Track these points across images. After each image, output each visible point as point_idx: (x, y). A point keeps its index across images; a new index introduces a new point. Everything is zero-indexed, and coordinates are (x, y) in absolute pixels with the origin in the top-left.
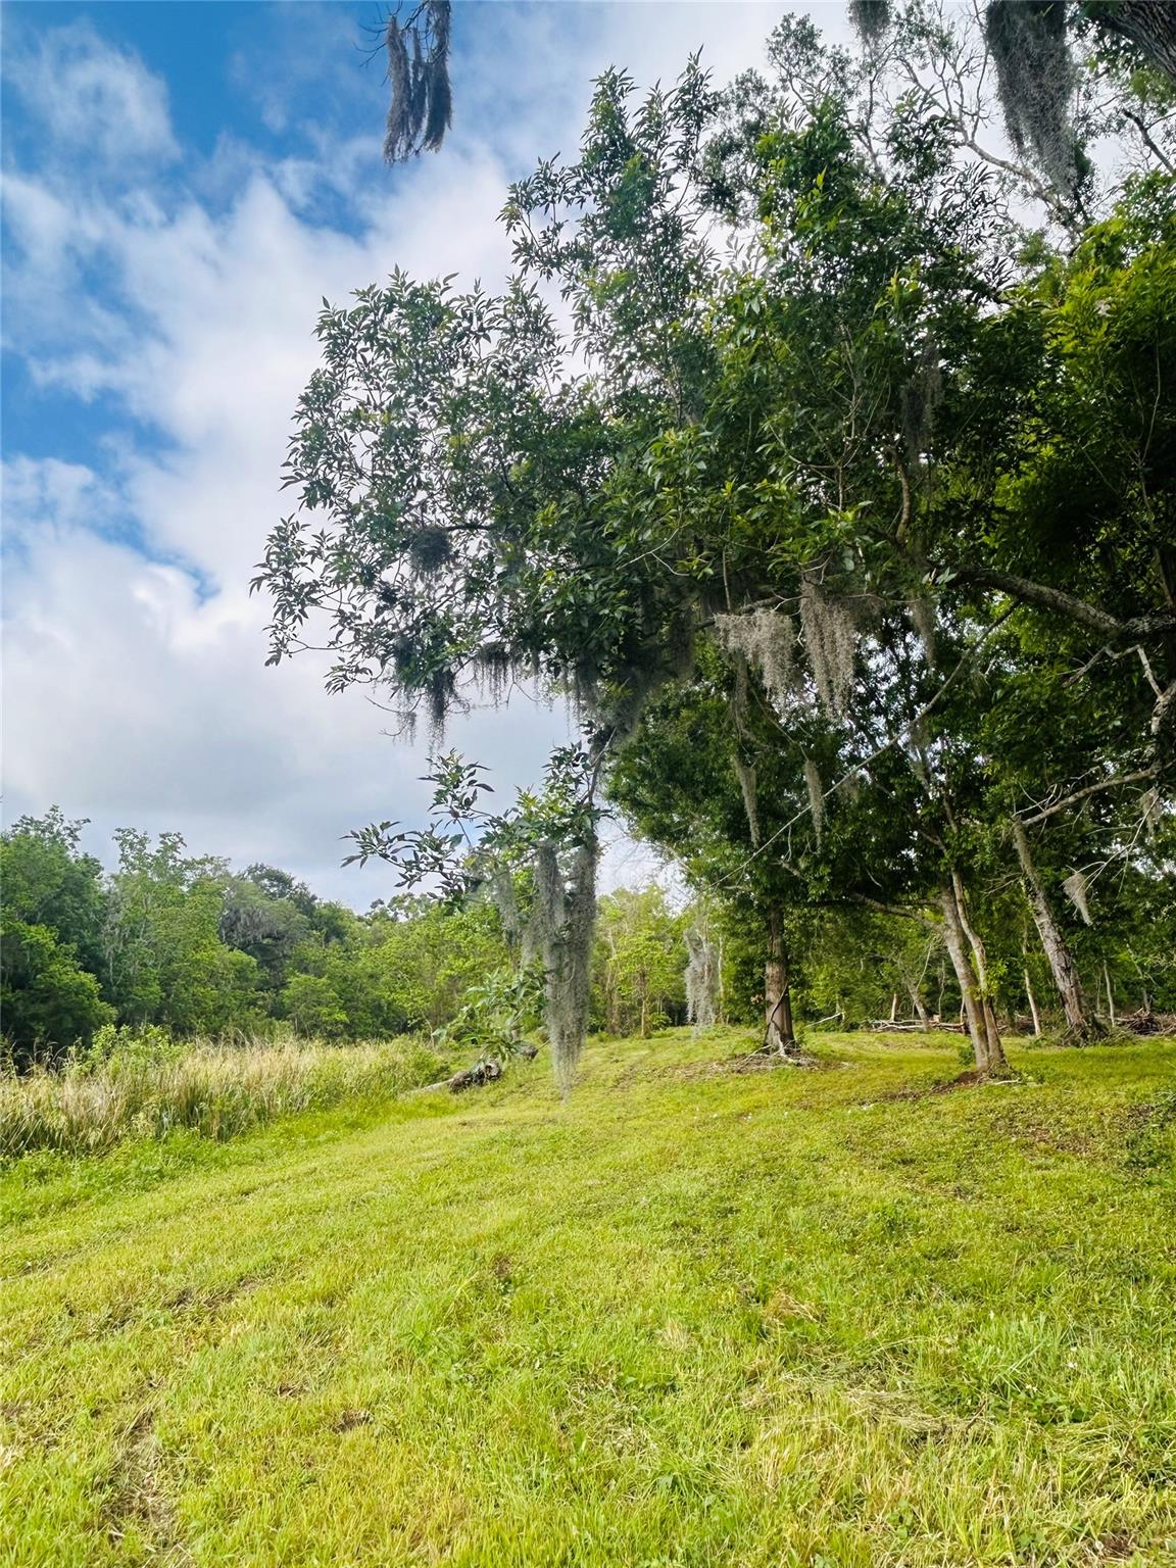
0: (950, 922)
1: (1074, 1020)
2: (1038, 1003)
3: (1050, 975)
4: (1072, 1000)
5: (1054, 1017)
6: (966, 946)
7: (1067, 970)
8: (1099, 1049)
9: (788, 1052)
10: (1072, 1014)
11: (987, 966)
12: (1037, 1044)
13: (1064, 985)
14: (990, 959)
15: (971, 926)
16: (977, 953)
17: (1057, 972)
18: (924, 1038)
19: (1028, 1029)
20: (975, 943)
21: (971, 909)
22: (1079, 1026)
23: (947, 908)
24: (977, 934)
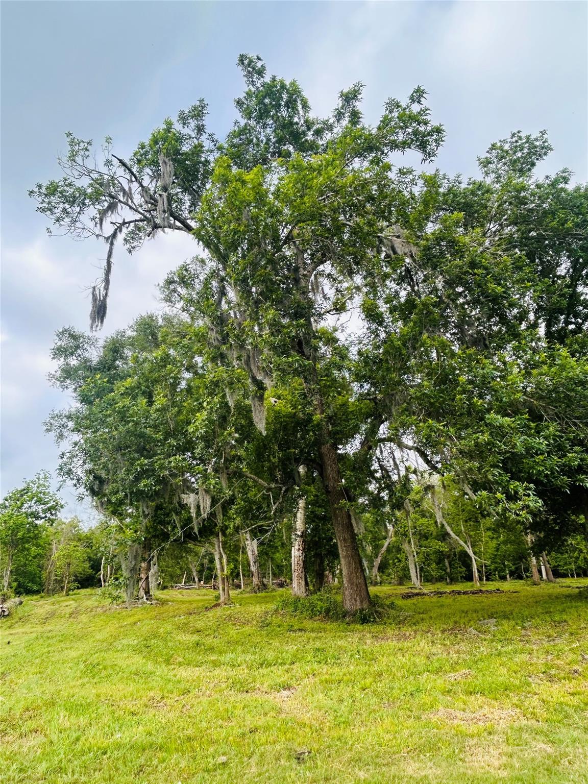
0: (217, 549)
1: (256, 583)
2: (244, 575)
3: (249, 565)
4: (256, 574)
5: (249, 582)
6: (221, 558)
7: (255, 562)
8: (263, 594)
9: (147, 599)
10: (255, 580)
11: (227, 565)
12: (241, 593)
13: (253, 568)
14: (229, 562)
15: (224, 550)
16: (225, 560)
17: (252, 563)
18: (198, 592)
19: (239, 586)
20: (224, 557)
21: (224, 544)
22: (257, 585)
23: (216, 543)
24: (225, 553)
